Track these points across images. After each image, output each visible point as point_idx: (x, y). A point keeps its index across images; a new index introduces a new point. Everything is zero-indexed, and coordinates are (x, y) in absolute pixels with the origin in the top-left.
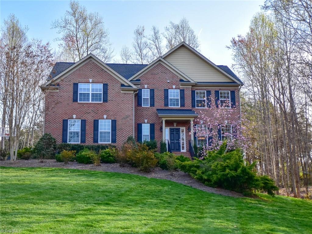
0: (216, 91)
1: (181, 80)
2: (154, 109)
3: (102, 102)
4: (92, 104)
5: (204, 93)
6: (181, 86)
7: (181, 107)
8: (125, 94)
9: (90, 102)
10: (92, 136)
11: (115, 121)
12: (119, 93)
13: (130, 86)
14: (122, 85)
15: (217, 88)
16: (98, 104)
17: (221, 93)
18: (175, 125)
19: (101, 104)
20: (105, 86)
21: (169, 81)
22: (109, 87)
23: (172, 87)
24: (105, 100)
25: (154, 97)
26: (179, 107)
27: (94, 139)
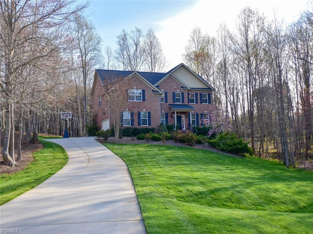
0: (200, 93)
1: (182, 87)
2: (168, 104)
3: (142, 101)
4: (136, 102)
5: (194, 95)
6: (182, 91)
7: (182, 103)
8: (155, 96)
9: (135, 101)
10: (137, 122)
11: (150, 112)
12: (151, 95)
13: (157, 92)
14: (153, 91)
15: (201, 92)
16: (140, 102)
17: (203, 95)
18: (179, 114)
19: (141, 102)
20: (143, 91)
21: (175, 87)
22: (146, 92)
23: (177, 91)
24: (144, 100)
25: (167, 97)
26: (181, 103)
27: (138, 123)
